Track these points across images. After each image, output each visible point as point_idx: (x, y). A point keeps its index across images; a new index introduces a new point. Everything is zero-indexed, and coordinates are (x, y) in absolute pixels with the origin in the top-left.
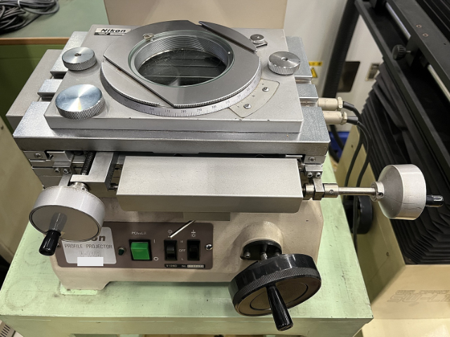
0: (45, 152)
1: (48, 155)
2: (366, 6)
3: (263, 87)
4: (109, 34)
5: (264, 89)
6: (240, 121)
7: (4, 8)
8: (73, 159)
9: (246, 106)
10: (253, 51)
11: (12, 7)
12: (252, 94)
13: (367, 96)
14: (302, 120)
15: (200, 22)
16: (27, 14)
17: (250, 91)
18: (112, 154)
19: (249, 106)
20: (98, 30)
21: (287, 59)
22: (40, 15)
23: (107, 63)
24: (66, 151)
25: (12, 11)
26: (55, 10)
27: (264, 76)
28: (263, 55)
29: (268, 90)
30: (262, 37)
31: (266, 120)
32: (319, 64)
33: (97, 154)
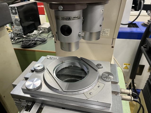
0: (19, 99)
1: (20, 101)
2: (145, 50)
3: (98, 85)
4: (51, 59)
5: (99, 87)
6: (87, 100)
7: (31, 41)
8: (28, 103)
9: (90, 93)
10: (96, 71)
11: (34, 41)
12: (94, 88)
13: (146, 82)
14: (112, 103)
15: (81, 57)
16: (38, 43)
17: (93, 87)
18: (40, 104)
19: (91, 94)
20: (49, 57)
21: (108, 76)
22: (41, 43)
23: (47, 70)
24: (26, 100)
25: (33, 42)
26: (46, 42)
27: (100, 81)
28: (101, 71)
29: (100, 87)
30: (101, 65)
31: (97, 101)
32: (129, 65)
33: (36, 103)
